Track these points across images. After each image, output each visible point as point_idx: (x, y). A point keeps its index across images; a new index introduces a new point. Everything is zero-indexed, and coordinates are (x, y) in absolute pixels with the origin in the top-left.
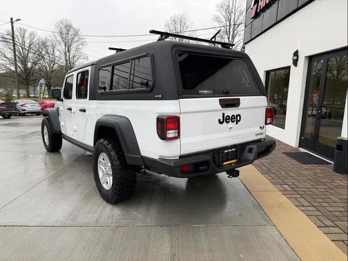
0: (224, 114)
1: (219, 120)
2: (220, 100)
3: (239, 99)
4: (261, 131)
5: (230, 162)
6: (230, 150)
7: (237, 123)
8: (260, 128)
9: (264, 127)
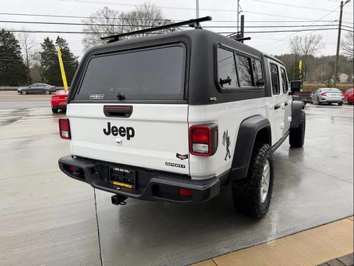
0: (109, 124)
1: (105, 130)
2: (105, 106)
3: (132, 107)
4: (179, 161)
5: (122, 185)
6: (121, 170)
7: (128, 139)
8: (177, 156)
9: (187, 157)
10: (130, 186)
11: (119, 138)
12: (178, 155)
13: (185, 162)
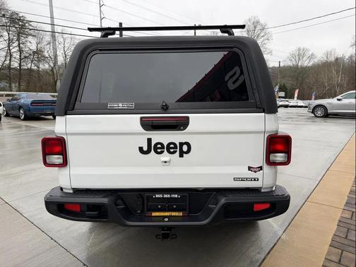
1: (141, 149)
2: (141, 118)
3: (188, 118)
4: (252, 174)
5: (167, 214)
6: (166, 196)
7: (181, 156)
8: (249, 170)
9: (261, 168)
10: (181, 214)
11: (166, 156)
12: (250, 168)
13: (259, 175)
